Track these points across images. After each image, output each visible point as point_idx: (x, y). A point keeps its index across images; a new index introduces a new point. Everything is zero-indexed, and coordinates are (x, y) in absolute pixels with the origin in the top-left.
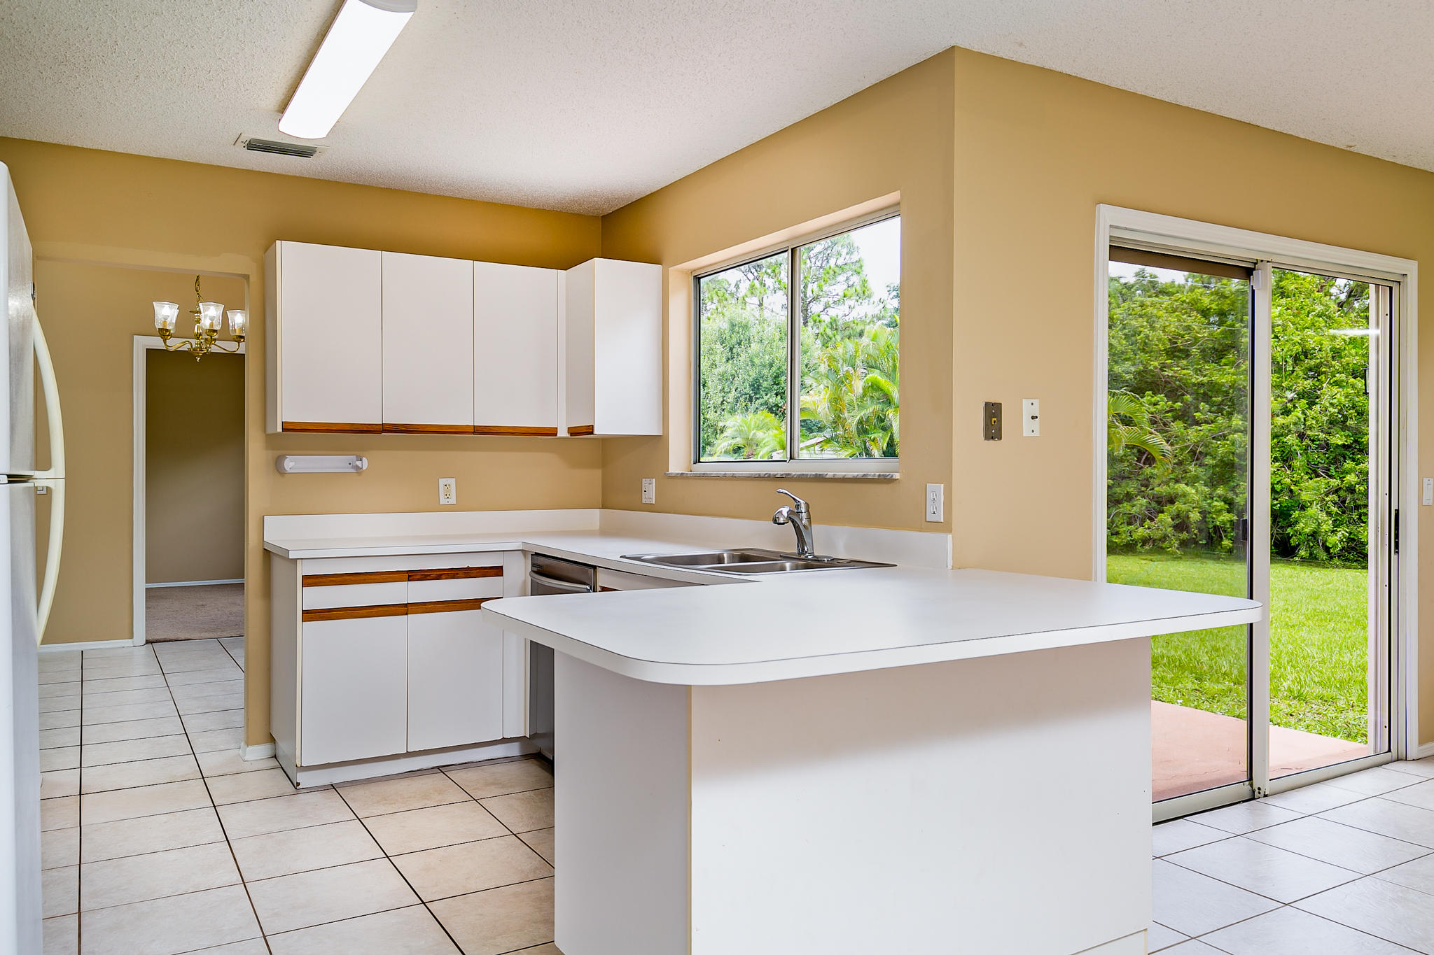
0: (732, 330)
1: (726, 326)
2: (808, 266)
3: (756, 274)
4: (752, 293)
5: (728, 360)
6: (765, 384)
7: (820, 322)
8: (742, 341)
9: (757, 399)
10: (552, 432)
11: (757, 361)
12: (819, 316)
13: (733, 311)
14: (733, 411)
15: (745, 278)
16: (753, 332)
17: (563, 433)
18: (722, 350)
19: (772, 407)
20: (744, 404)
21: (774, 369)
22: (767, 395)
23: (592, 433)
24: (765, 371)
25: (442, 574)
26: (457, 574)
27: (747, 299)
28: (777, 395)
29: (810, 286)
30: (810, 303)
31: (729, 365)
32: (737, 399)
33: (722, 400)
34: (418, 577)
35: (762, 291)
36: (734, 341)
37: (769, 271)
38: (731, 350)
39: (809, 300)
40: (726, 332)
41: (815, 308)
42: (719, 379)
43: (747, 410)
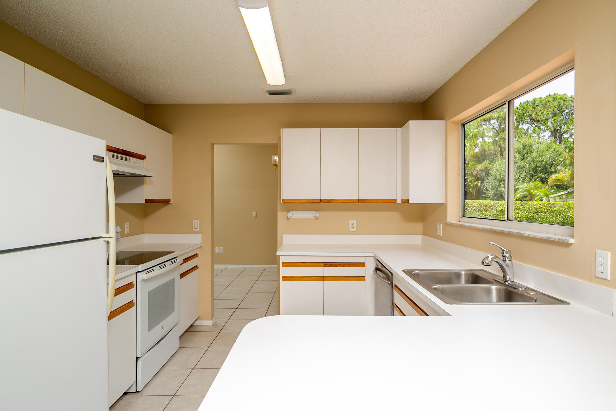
0: (524, 148)
1: (521, 146)
2: (562, 118)
3: (536, 124)
4: (534, 132)
5: (522, 160)
6: (539, 169)
7: (568, 142)
8: (528, 152)
9: (535, 175)
10: (394, 202)
11: (535, 160)
12: (567, 139)
13: (525, 140)
14: (524, 181)
15: (531, 126)
16: (534, 148)
17: (399, 202)
18: (519, 156)
19: (543, 178)
20: (529, 178)
21: (544, 163)
22: (540, 174)
23: (408, 202)
24: (539, 164)
25: (338, 265)
26: (345, 265)
27: (532, 135)
28: (545, 174)
29: (563, 127)
30: (563, 134)
31: (522, 163)
32: (526, 176)
33: (519, 176)
34: (328, 265)
35: (539, 131)
36: (524, 152)
37: (542, 123)
38: (523, 156)
39: (562, 133)
40: (521, 149)
41: (566, 136)
42: (518, 168)
43: (531, 180)
